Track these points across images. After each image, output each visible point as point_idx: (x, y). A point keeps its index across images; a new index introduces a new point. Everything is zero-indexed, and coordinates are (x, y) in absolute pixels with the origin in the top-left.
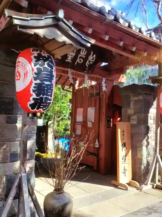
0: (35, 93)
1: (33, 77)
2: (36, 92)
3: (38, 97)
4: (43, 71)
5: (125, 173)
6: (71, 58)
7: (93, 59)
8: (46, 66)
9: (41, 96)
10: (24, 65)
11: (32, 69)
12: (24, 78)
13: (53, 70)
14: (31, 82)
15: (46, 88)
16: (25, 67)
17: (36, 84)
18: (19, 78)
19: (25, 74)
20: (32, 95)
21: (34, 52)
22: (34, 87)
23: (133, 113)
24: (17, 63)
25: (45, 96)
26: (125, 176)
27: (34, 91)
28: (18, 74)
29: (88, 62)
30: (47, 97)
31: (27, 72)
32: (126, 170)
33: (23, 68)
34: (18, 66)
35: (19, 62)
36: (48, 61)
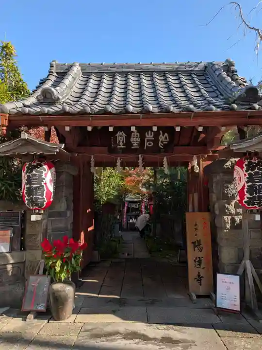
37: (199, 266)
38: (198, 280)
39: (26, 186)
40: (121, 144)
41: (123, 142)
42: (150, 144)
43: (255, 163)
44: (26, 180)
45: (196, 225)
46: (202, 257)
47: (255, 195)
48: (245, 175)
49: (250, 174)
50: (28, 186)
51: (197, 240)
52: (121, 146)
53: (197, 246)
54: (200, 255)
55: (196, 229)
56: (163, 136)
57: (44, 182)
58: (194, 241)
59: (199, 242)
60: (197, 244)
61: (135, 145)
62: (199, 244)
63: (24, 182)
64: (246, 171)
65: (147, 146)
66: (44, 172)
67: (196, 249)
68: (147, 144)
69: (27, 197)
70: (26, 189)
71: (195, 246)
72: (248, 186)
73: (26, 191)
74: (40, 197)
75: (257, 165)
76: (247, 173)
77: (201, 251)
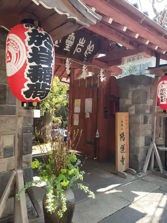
0: (30, 78)
1: (28, 58)
2: (32, 77)
3: (35, 83)
4: (40, 52)
5: (123, 161)
6: (69, 46)
7: (91, 49)
8: (43, 45)
9: (38, 82)
10: (16, 44)
11: (26, 48)
12: (17, 59)
13: (52, 52)
14: (25, 65)
15: (43, 73)
16: (17, 46)
17: (31, 67)
18: (9, 59)
19: (17, 54)
20: (27, 80)
21: (28, 28)
22: (29, 71)
23: (131, 103)
24: (8, 41)
25: (43, 82)
26: (123, 164)
27: (28, 75)
28: (8, 55)
29: (86, 52)
30: (45, 83)
31: (19, 52)
32: (124, 159)
33: (14, 47)
34: (8, 44)
35: (9, 40)
36: (46, 40)
37: (122, 152)
38: (122, 161)
45: (122, 122)
46: (124, 145)
51: (122, 133)
54: (123, 143)
55: (122, 125)
62: (124, 136)
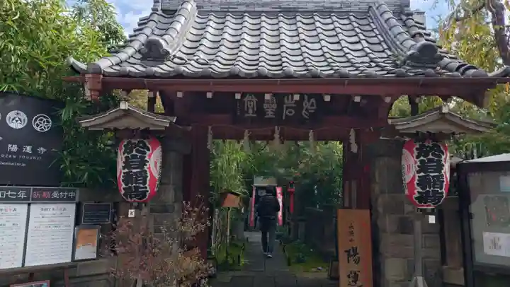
39: (123, 171)
40: (251, 111)
41: (253, 108)
42: (290, 112)
43: (428, 146)
44: (124, 163)
47: (428, 189)
48: (416, 163)
49: (422, 162)
50: (126, 170)
52: (251, 114)
53: (352, 255)
56: (309, 101)
57: (148, 166)
58: (348, 249)
59: (355, 250)
60: (352, 253)
61: (270, 114)
63: (120, 165)
64: (418, 157)
65: (286, 115)
66: (148, 153)
67: (351, 259)
68: (286, 112)
69: (124, 186)
70: (122, 174)
71: (349, 256)
72: (419, 177)
73: (123, 177)
74: (142, 186)
75: (432, 149)
76: (417, 160)
77: (357, 262)
